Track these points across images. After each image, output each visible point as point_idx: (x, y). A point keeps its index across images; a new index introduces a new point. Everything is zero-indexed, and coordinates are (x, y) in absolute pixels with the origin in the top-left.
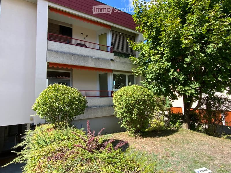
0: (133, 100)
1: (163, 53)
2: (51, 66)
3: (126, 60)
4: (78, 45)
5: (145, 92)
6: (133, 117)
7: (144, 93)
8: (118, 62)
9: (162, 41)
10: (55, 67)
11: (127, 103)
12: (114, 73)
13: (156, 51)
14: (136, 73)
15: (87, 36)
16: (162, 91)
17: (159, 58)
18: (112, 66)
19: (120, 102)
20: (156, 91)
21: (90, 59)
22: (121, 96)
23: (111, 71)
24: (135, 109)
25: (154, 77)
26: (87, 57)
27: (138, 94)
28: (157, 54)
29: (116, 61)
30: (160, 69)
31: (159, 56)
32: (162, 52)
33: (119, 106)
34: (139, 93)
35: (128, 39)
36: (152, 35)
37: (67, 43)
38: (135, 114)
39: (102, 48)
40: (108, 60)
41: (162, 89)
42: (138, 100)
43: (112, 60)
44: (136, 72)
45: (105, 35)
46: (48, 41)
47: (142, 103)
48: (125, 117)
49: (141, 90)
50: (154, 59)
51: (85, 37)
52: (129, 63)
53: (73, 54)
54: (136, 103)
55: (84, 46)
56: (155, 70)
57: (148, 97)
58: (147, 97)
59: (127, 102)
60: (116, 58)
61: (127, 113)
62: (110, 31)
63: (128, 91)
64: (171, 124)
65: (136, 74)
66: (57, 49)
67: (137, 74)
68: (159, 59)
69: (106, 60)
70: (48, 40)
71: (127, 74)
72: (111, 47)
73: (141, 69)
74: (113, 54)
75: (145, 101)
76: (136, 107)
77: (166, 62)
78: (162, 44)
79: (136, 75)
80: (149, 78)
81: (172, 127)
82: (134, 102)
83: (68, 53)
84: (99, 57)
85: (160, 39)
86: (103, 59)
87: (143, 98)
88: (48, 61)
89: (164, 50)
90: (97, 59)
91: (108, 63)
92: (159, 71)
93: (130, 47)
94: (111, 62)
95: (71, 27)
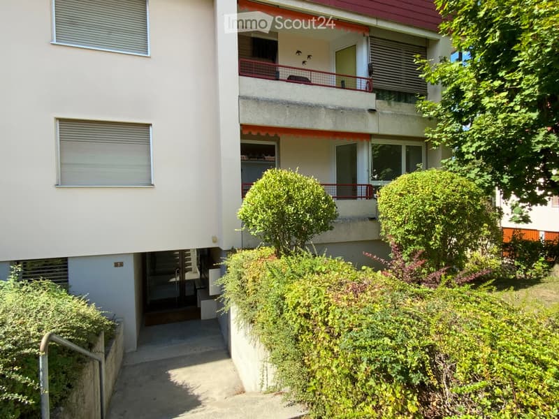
0: (434, 205)
1: (519, 86)
2: (246, 133)
3: (404, 107)
4: (292, 79)
5: (462, 186)
6: (431, 243)
7: (460, 188)
8: (387, 114)
9: (520, 57)
10: (254, 133)
11: (419, 211)
12: (375, 141)
13: (497, 83)
14: (435, 139)
15: (309, 56)
16: (503, 183)
17: (505, 101)
18: (371, 126)
19: (399, 208)
20: (487, 185)
21: (323, 111)
22: (401, 195)
23: (369, 136)
24: (437, 226)
25: (482, 149)
26: (317, 107)
27: (447, 191)
28: (501, 89)
29: (382, 113)
30: (509, 127)
31: (505, 94)
32: (515, 84)
33: (398, 218)
34: (448, 188)
35: (418, 56)
36: (489, 41)
37: (274, 78)
38: (438, 236)
39: (348, 82)
40: (363, 110)
41: (502, 178)
42: (448, 204)
43: (372, 111)
44: (436, 136)
45: (353, 49)
46: (241, 77)
47: (455, 211)
48: (411, 242)
49: (452, 182)
50: (492, 105)
51: (306, 59)
52: (413, 116)
53: (289, 104)
54: (440, 211)
55: (306, 81)
56: (494, 132)
57: (471, 198)
58: (467, 197)
59: (418, 209)
60: (382, 105)
61: (416, 233)
62: (365, 39)
63: (419, 184)
64: (519, 267)
65: (435, 142)
66: (256, 95)
67: (437, 143)
68: (504, 103)
69: (357, 112)
70: (240, 75)
71: (404, 144)
72: (369, 77)
73: (448, 129)
74: (373, 95)
75: (462, 208)
76: (442, 219)
77: (524, 110)
78: (521, 64)
79: (435, 145)
80: (468, 153)
81: (520, 274)
82: (436, 210)
83: (278, 101)
84: (343, 106)
85: (515, 53)
86: (350, 109)
87: (459, 199)
88: (242, 122)
89: (521, 79)
90: (338, 111)
91: (363, 118)
92: (506, 133)
93: (420, 76)
94: (370, 115)
95: (275, 39)
